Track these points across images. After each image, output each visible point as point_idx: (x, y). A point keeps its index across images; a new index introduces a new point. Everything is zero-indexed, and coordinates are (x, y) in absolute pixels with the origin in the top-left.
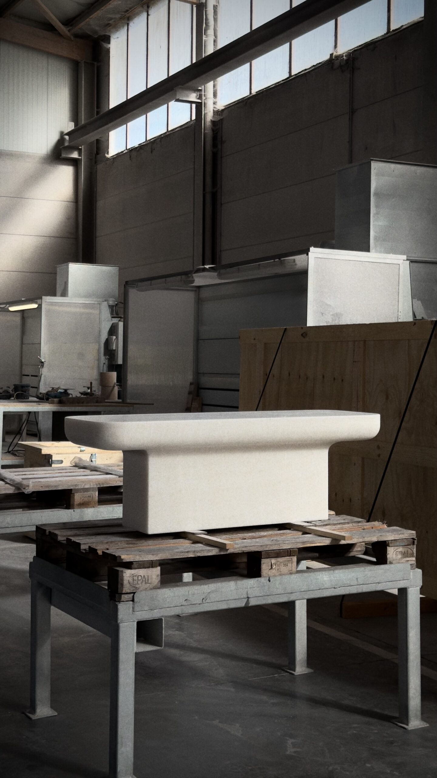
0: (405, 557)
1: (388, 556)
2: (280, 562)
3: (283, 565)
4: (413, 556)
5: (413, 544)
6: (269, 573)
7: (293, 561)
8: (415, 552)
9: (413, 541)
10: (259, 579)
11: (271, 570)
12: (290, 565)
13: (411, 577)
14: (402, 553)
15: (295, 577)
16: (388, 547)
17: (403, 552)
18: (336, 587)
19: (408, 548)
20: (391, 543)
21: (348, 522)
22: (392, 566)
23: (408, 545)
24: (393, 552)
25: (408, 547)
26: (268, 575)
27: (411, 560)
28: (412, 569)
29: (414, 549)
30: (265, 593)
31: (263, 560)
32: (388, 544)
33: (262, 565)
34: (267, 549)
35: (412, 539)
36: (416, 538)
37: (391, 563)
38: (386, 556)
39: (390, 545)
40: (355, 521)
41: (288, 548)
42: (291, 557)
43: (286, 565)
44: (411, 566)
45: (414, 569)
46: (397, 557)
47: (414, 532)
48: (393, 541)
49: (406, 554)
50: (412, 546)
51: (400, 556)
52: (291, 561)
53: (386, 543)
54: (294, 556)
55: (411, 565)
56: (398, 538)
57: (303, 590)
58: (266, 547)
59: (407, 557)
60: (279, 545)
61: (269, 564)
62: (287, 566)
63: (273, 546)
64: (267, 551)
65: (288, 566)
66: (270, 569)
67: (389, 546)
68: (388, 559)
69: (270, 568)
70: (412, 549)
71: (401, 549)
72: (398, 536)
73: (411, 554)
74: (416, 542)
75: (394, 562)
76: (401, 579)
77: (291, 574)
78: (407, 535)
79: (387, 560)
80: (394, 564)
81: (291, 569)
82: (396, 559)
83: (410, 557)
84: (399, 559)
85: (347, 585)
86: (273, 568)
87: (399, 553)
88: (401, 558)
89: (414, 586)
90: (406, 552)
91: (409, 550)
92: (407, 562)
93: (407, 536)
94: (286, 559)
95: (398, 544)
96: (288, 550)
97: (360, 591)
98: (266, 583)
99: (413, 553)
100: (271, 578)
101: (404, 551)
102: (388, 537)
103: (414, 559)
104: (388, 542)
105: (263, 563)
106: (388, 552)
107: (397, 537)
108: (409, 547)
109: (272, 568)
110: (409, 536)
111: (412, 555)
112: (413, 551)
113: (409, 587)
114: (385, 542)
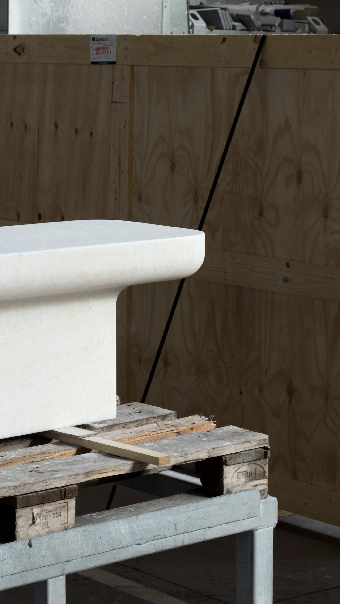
0: (252, 480)
1: (225, 481)
2: (47, 511)
3: (53, 516)
4: (264, 478)
5: (265, 456)
6: (30, 531)
7: (69, 506)
8: (267, 469)
9: (265, 452)
10: (13, 544)
11: (33, 526)
12: (64, 514)
13: (261, 512)
14: (247, 473)
15: (74, 533)
16: (225, 467)
17: (249, 472)
18: (140, 543)
19: (257, 464)
20: (231, 459)
21: (147, 419)
22: (232, 496)
23: (256, 460)
24: (233, 474)
25: (256, 462)
26: (28, 535)
27: (261, 484)
28: (262, 499)
29: (265, 465)
30: (23, 568)
31: (18, 510)
32: (226, 461)
33: (17, 520)
34: (25, 491)
35: (263, 449)
36: (269, 447)
37: (229, 492)
38: (222, 482)
39: (229, 462)
40: (158, 414)
41: (61, 485)
42: (67, 500)
43: (57, 515)
44: (261, 493)
45: (265, 498)
46: (239, 482)
47: (266, 437)
48: (233, 455)
49: (253, 475)
50: (262, 461)
51: (243, 479)
52: (66, 507)
53: (223, 459)
54: (72, 498)
55: (261, 491)
56: (242, 450)
57: (86, 554)
58: (24, 488)
59: (255, 479)
60: (46, 482)
61: (29, 516)
62: (59, 517)
63: (36, 485)
64: (26, 495)
65: (60, 515)
66: (31, 525)
67: (227, 465)
68: (225, 486)
69: (31, 522)
70: (263, 466)
71: (245, 468)
72: (241, 446)
73: (262, 474)
74: (269, 452)
75: (233, 491)
76: (245, 517)
77: (66, 529)
78: (255, 443)
79: (223, 489)
80: (235, 493)
81: (66, 520)
82: (237, 485)
83: (259, 479)
84: (243, 485)
85: (159, 537)
86: (37, 523)
87: (243, 474)
88: (246, 482)
89: (265, 526)
90: (253, 472)
91: (258, 466)
92: (255, 488)
93: (255, 446)
94: (58, 505)
95: (240, 459)
96: (61, 490)
97: (179, 544)
98: (25, 550)
99: (264, 472)
100: (32, 541)
101: (251, 471)
102: (226, 449)
103: (265, 481)
104: (226, 458)
105: (19, 517)
106: (224, 475)
107: (240, 448)
108: (258, 462)
109: (34, 523)
110: (258, 445)
111: (263, 476)
112: (264, 470)
113: (257, 528)
114: (220, 458)
